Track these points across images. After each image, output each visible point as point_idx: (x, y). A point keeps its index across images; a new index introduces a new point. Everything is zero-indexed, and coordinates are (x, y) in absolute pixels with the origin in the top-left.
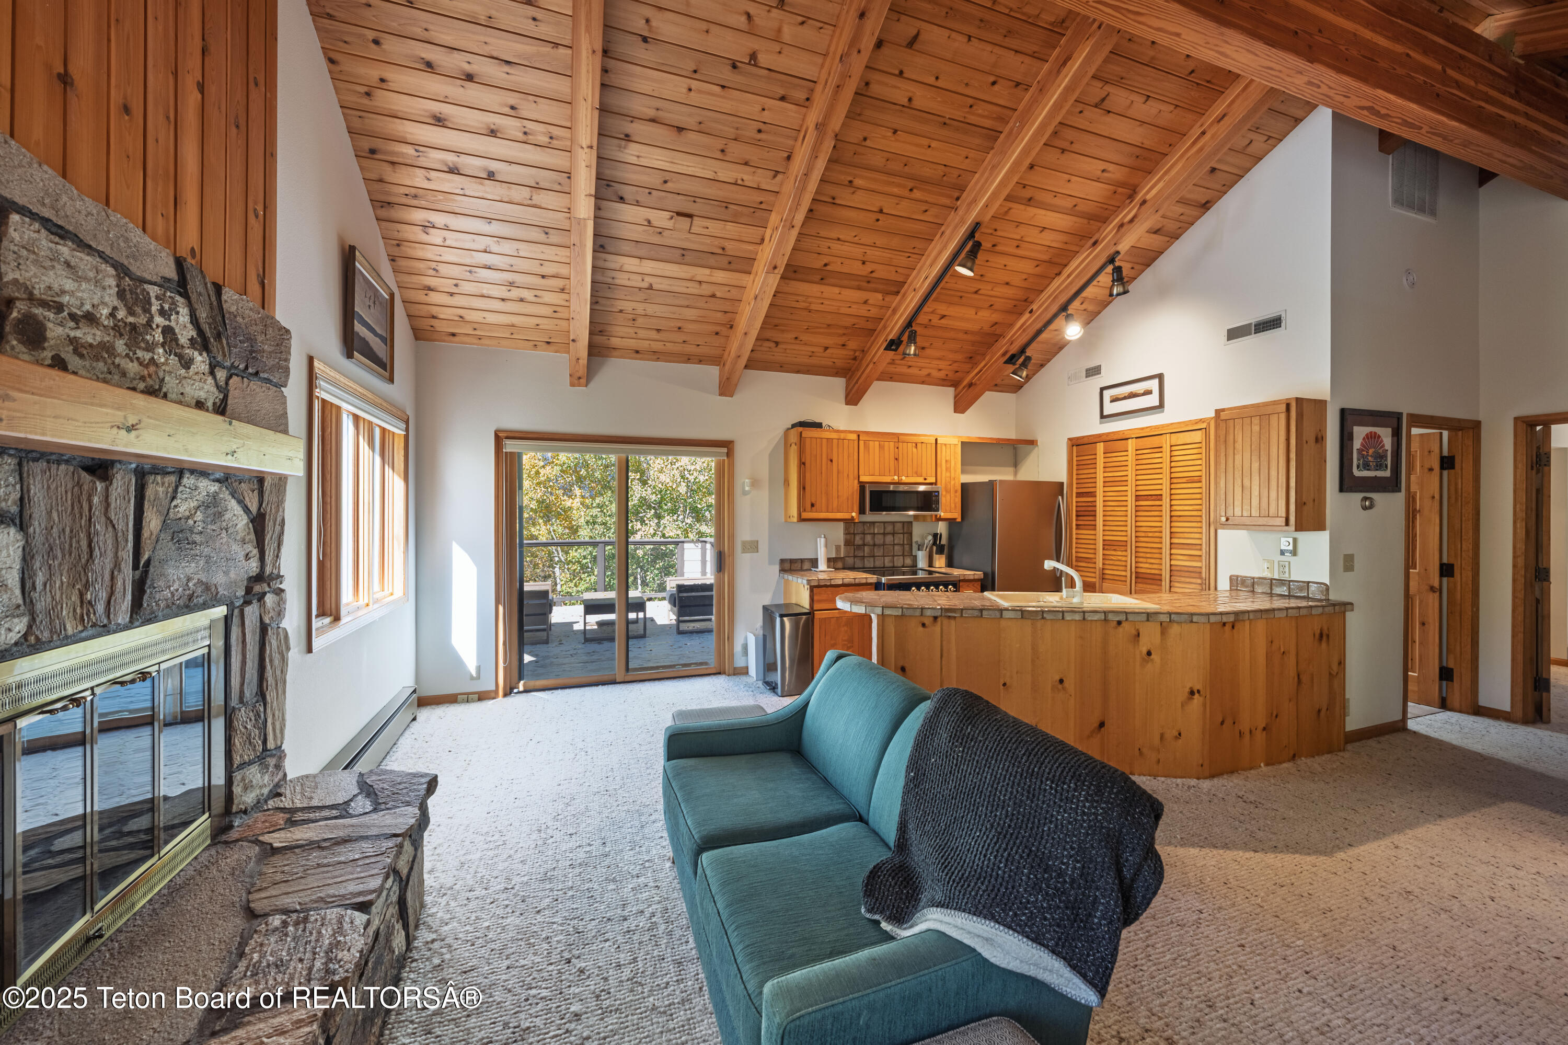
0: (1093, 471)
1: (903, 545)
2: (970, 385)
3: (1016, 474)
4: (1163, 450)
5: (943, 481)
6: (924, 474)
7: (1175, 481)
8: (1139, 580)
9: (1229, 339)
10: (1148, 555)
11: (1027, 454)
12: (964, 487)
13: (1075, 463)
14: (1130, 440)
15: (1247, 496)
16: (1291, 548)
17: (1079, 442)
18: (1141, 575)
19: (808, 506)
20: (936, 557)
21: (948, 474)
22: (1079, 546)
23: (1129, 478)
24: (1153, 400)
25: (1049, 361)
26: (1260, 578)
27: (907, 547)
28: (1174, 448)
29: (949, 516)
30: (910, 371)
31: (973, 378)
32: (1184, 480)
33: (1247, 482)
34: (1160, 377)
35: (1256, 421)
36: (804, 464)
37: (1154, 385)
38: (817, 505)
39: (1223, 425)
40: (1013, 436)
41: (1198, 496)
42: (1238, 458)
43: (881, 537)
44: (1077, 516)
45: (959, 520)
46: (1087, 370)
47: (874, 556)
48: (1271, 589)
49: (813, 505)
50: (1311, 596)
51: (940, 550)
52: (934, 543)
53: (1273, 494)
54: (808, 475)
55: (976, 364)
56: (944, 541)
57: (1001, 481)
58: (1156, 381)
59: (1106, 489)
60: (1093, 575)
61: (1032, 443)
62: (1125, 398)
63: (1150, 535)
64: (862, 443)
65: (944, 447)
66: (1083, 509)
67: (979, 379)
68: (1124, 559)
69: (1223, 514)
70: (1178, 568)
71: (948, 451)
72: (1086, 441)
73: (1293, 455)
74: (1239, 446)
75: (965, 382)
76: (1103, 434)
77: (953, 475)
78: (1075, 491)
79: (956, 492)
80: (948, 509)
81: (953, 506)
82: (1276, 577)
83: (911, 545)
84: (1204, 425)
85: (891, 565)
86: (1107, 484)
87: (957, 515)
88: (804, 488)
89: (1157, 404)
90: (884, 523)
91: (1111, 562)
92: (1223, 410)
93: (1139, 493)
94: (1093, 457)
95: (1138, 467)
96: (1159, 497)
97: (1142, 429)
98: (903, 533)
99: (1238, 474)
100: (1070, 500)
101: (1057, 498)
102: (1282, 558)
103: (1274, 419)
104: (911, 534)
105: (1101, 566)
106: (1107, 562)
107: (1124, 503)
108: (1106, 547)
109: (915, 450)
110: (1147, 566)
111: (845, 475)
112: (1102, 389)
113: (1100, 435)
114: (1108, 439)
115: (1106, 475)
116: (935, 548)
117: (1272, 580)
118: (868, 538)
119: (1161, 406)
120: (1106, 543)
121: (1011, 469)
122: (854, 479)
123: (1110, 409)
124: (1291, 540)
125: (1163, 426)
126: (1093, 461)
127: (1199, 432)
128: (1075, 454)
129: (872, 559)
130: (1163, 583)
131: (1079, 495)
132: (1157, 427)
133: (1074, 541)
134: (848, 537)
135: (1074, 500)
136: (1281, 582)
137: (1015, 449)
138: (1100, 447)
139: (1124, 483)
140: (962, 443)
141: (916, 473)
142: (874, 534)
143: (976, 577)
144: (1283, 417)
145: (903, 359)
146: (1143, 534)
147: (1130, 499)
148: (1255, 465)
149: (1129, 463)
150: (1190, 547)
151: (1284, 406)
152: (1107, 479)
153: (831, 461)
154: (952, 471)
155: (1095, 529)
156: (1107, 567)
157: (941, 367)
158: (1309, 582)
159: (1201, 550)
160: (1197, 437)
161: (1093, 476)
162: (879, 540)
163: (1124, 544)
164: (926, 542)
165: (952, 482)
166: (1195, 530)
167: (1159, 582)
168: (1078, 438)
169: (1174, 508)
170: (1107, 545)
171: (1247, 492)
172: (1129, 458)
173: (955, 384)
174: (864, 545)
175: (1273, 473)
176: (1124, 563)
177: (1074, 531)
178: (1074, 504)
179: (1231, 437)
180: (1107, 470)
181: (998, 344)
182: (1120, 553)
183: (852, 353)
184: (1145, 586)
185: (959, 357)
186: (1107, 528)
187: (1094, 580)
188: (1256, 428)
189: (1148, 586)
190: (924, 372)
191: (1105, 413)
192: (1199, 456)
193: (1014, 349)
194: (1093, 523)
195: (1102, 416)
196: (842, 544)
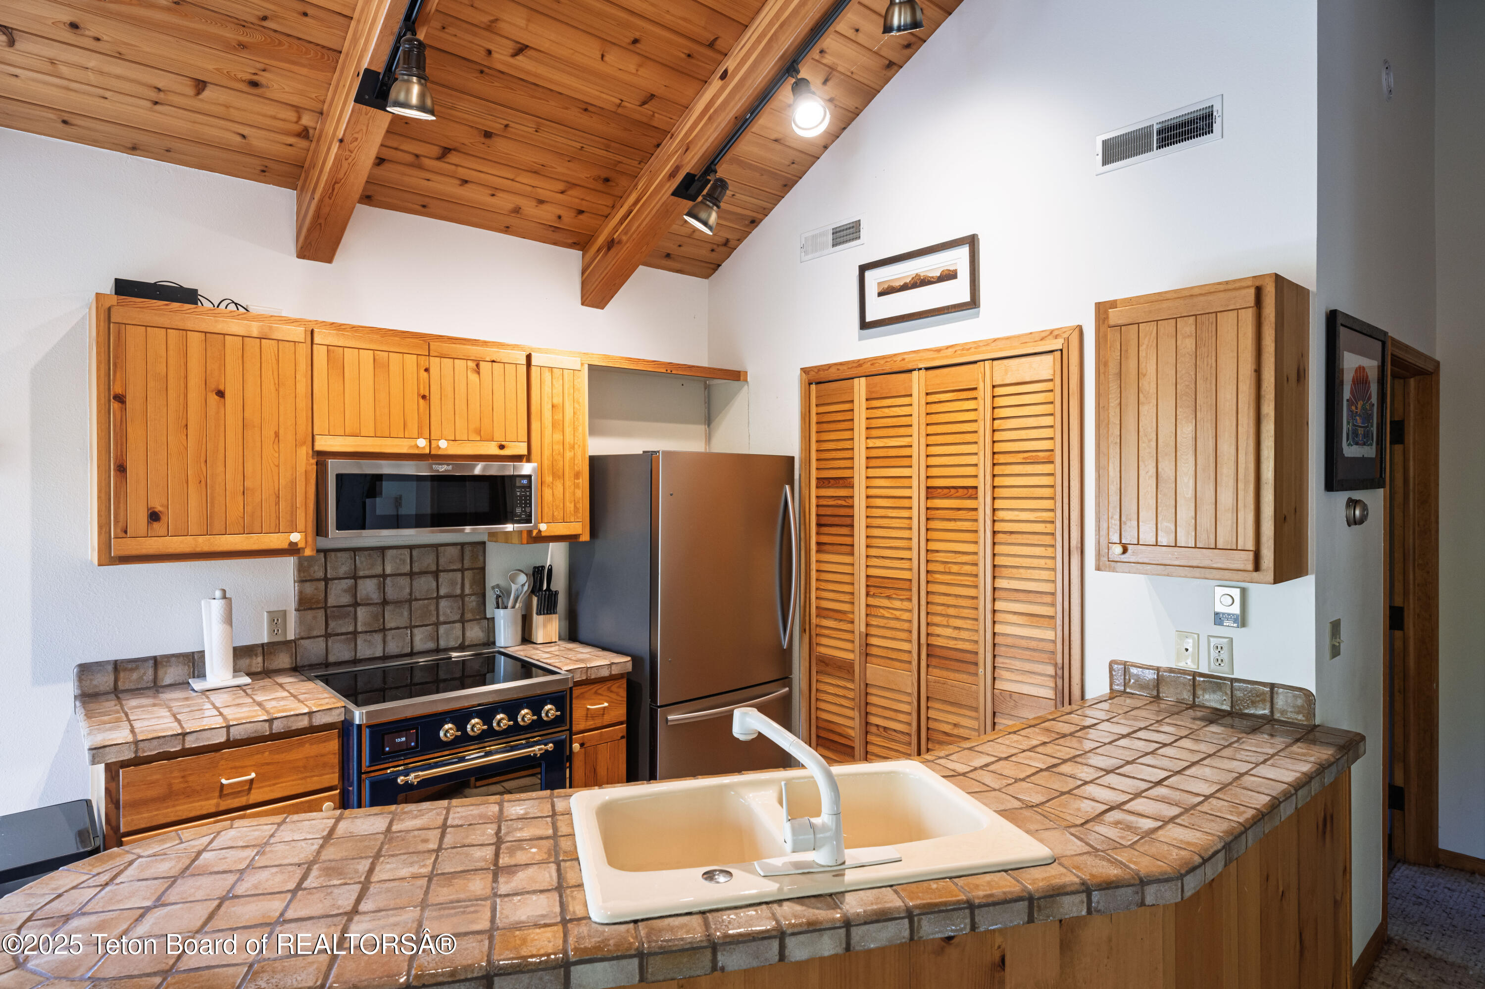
0: (847, 435)
1: (462, 596)
2: (611, 244)
3: (709, 438)
4: (979, 393)
5: (547, 453)
6: (499, 436)
7: (1001, 459)
8: (934, 661)
9: (1105, 162)
10: (951, 611)
11: (729, 400)
12: (597, 464)
13: (814, 419)
14: (915, 373)
15: (1167, 501)
16: (1236, 609)
17: (823, 376)
18: (938, 652)
19: (138, 518)
20: (538, 620)
21: (558, 437)
22: (823, 585)
23: (914, 451)
24: (958, 291)
25: (766, 212)
26: (1171, 670)
27: (472, 602)
28: (999, 391)
29: (561, 529)
30: (467, 193)
31: (615, 229)
32: (1019, 458)
33: (1166, 468)
34: (972, 242)
35: (1187, 327)
36: (120, 399)
37: (959, 258)
38: (171, 517)
39: (1113, 336)
40: (702, 360)
41: (1047, 492)
42: (1148, 410)
43: (404, 581)
44: (819, 525)
45: (586, 537)
46: (836, 232)
47: (383, 630)
48: (1194, 695)
49: (154, 516)
50: (1277, 716)
51: (548, 606)
52: (536, 589)
53: (1226, 497)
54: (134, 432)
55: (620, 198)
56: (559, 583)
57: (667, 454)
58: (964, 252)
59: (872, 472)
60: (848, 646)
61: (737, 376)
62: (905, 287)
63: (955, 569)
64: (320, 354)
65: (547, 375)
66: (829, 511)
67: (625, 232)
68: (906, 616)
69: (1116, 538)
70: (1009, 641)
71: (558, 385)
72: (833, 374)
73: (1269, 409)
74: (1148, 384)
75: (601, 240)
76: (866, 361)
77: (569, 438)
78: (814, 474)
79: (577, 475)
80: (559, 514)
81: (570, 507)
82: (1204, 670)
83: (484, 596)
84: (1057, 344)
85: (431, 645)
86: (873, 463)
87: (579, 527)
88: (121, 469)
89: (967, 299)
90: (411, 548)
91: (882, 622)
92: (1113, 304)
93: (932, 482)
94: (846, 406)
95: (932, 429)
96: (971, 492)
97: (938, 350)
98: (462, 570)
99: (1148, 450)
100: (805, 492)
101: (782, 488)
102: (1219, 630)
103: (1227, 322)
104: (482, 571)
105: (863, 629)
106: (874, 621)
107: (905, 503)
108: (873, 591)
109: (473, 377)
110: (948, 632)
111: (269, 433)
112: (863, 269)
113: (859, 363)
114: (874, 370)
115: (871, 443)
116: (535, 600)
117: (1195, 674)
118: (368, 588)
119: (974, 303)
120: (872, 582)
121: (701, 428)
122: (297, 445)
123: (877, 309)
124: (1236, 593)
125: (977, 345)
126: (847, 416)
127: (1049, 358)
128: (814, 401)
129: (378, 637)
130: (981, 670)
131: (822, 482)
132: (966, 347)
133: (814, 574)
134: (309, 588)
135: (814, 492)
136: (1215, 682)
137: (707, 387)
138: (860, 387)
139: (905, 462)
140: (591, 367)
141: (478, 432)
142: (384, 576)
143: (615, 671)
144: (1248, 317)
145: (441, 158)
146: (941, 568)
147: (917, 493)
148: (1186, 430)
149: (915, 421)
150: (1032, 597)
151: (1252, 291)
152: (874, 453)
153: (221, 394)
154: (568, 430)
155: (852, 554)
156: (873, 631)
157: (543, 194)
158: (1272, 686)
159: (1053, 605)
160: (1044, 367)
161: (847, 445)
162: (396, 589)
163: (906, 585)
164: (514, 587)
165: (569, 455)
166: (1041, 563)
167: (972, 669)
168: (819, 369)
169: (1000, 515)
170: (874, 585)
171: (1167, 488)
172: (915, 410)
173: (580, 242)
174: (356, 604)
175: (1226, 448)
176: (906, 626)
177: (814, 556)
178: (814, 501)
179: (1132, 364)
180: (874, 433)
181: (661, 153)
182: (897, 604)
183: (291, 115)
184: (945, 673)
185: (581, 174)
186: (873, 552)
187: (850, 656)
188: (1188, 345)
189: (952, 675)
190: (504, 202)
191: (869, 319)
192: (1047, 409)
193: (691, 163)
194: (847, 540)
195: (864, 325)
196: (291, 605)
